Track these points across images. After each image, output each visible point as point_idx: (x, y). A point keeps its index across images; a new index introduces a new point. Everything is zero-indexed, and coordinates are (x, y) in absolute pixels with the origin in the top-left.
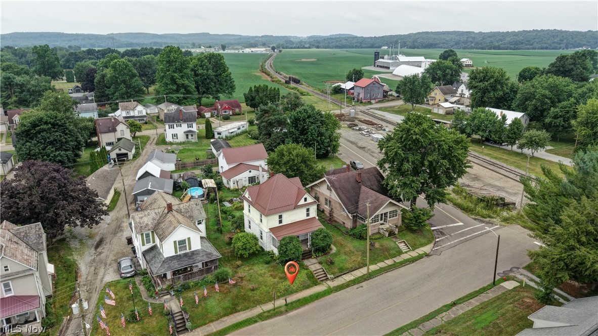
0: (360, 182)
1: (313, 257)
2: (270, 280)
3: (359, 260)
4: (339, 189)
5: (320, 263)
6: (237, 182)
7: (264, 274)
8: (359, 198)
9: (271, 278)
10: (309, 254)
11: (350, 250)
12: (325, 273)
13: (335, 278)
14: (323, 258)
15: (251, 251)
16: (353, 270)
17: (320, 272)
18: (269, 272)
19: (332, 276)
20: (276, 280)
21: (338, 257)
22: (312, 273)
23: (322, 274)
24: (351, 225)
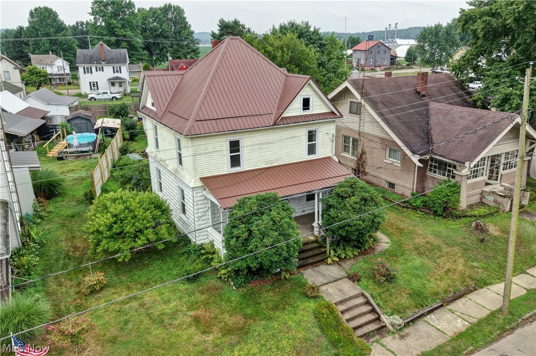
0: (424, 95)
1: (329, 261)
2: (190, 338)
3: (461, 267)
4: (380, 105)
5: (354, 278)
7: (173, 315)
8: (428, 123)
9: (193, 330)
10: (317, 251)
11: (428, 243)
12: (373, 311)
13: (407, 324)
14: (360, 265)
15: (140, 242)
16: (454, 300)
17: (357, 306)
18: (190, 309)
19: (397, 320)
20: (210, 337)
21: (401, 260)
22: (332, 312)
23: (365, 314)
24: (412, 186)
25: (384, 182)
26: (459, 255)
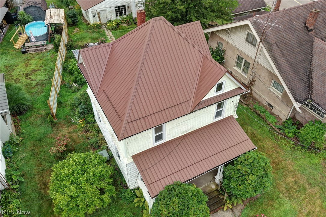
0: (311, 30)
1: (226, 208)
4: (275, 47)
6: (99, 14)
8: (311, 64)
10: (217, 199)
21: (276, 205)
24: (287, 115)
25: (265, 102)
26: (318, 196)
